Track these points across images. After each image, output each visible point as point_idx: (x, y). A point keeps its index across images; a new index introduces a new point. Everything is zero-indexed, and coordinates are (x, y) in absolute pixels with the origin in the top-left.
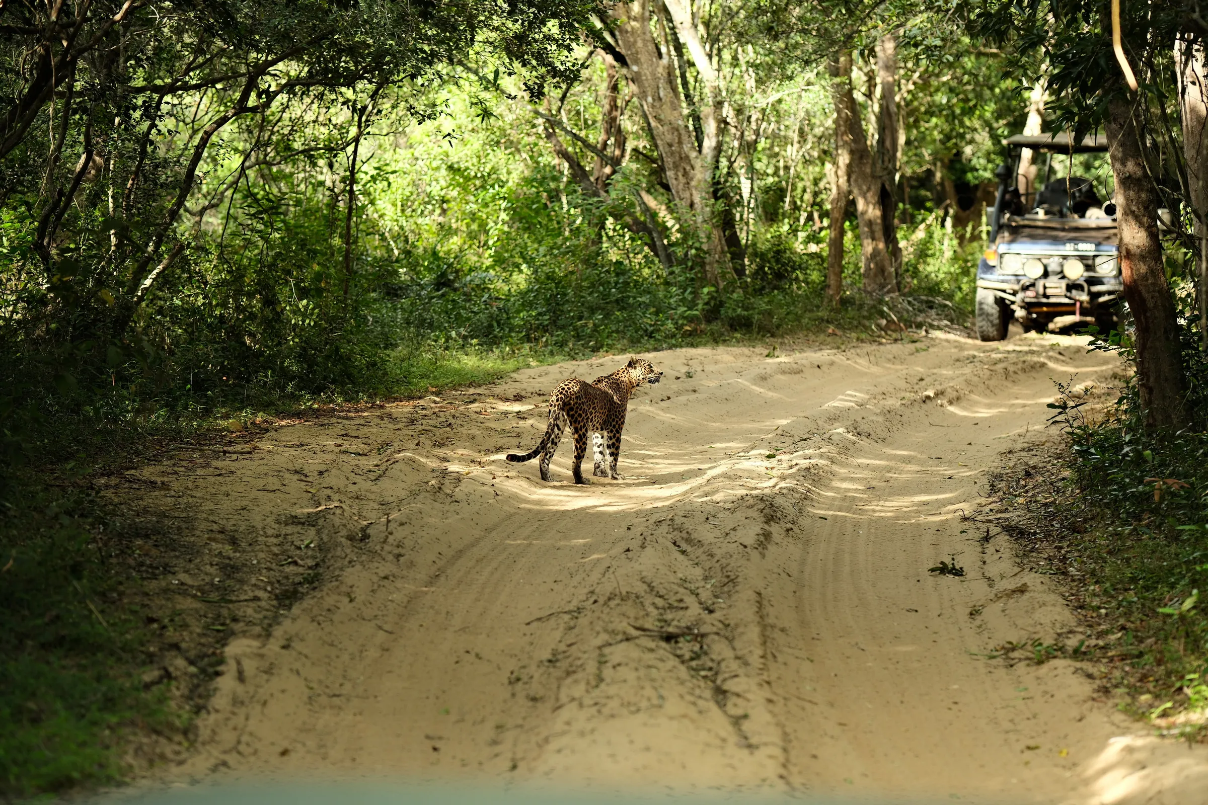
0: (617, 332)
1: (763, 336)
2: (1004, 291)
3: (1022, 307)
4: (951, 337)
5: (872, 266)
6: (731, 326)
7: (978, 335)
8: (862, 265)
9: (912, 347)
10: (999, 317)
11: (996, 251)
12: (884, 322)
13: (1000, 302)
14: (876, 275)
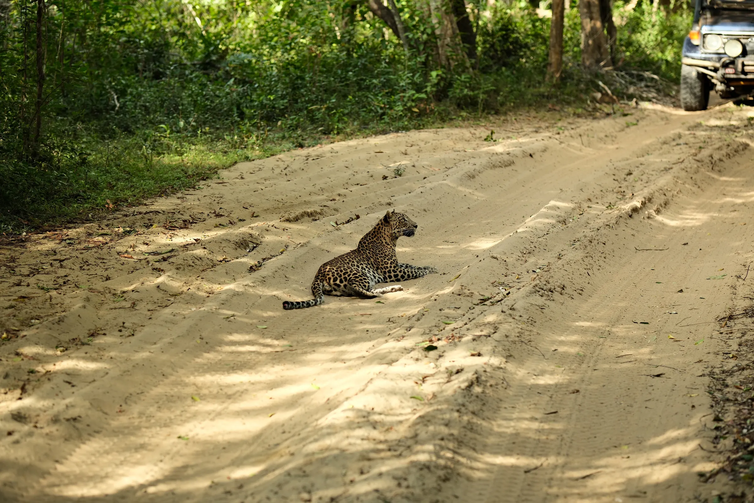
0: (349, 115)
1: (488, 113)
2: (706, 68)
3: (721, 82)
4: (659, 107)
5: (590, 42)
6: (459, 105)
7: (683, 105)
8: (582, 41)
9: (622, 121)
10: (701, 91)
11: (699, 32)
12: (599, 95)
13: (702, 77)
14: (593, 51)
